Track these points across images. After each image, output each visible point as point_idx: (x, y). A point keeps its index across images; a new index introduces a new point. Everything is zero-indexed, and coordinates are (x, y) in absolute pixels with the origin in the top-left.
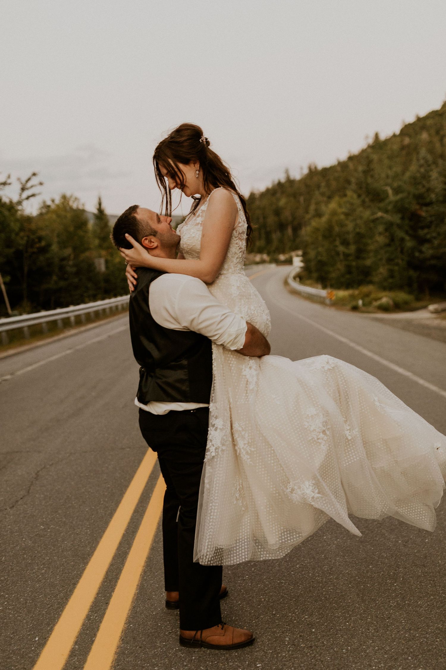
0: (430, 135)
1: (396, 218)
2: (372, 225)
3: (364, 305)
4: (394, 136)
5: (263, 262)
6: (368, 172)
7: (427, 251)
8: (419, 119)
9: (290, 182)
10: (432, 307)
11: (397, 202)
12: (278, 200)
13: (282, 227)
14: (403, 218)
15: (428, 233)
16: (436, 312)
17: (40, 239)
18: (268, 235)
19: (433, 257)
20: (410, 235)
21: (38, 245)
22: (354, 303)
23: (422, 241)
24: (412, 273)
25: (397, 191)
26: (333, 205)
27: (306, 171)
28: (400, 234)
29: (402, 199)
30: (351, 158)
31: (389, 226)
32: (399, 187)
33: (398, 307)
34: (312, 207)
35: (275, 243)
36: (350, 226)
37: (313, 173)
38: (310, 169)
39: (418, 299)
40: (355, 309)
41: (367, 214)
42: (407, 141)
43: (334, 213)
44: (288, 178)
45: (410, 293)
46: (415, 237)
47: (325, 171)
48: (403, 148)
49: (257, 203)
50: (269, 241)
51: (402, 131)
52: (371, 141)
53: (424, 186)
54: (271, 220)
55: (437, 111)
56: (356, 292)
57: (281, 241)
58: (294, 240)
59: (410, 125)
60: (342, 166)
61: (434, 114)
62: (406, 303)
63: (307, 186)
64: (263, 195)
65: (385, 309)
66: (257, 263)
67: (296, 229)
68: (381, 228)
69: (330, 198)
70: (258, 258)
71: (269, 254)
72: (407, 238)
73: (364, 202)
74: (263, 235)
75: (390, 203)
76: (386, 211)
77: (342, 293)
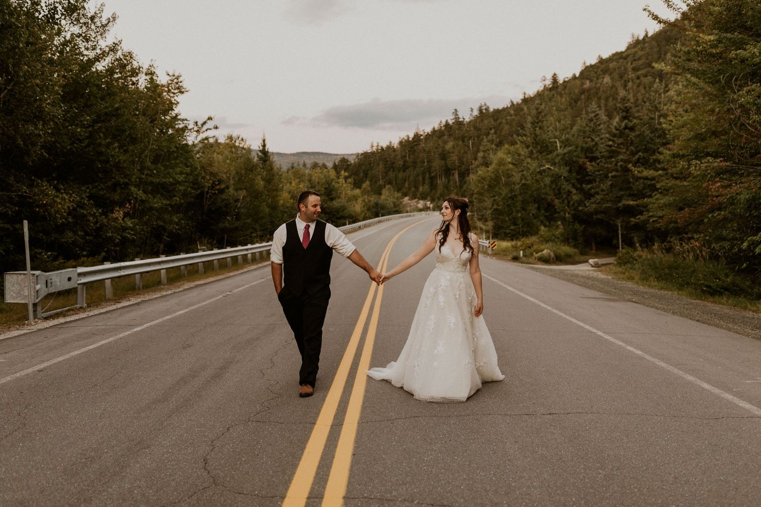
0: (612, 79)
1: (564, 171)
2: (539, 176)
3: (524, 256)
4: (574, 78)
5: (426, 209)
6: (538, 122)
7: (590, 206)
8: (602, 61)
9: (459, 123)
10: (591, 261)
11: (564, 154)
12: (445, 143)
13: (448, 172)
14: (570, 171)
15: (591, 188)
16: (596, 265)
17: (220, 181)
18: (432, 179)
19: (597, 212)
20: (577, 189)
21: (218, 187)
22: (515, 254)
23: (588, 196)
24: (577, 226)
25: (566, 143)
26: (501, 154)
27: (476, 113)
28: (567, 187)
29: (569, 152)
30: (526, 101)
31: (556, 178)
32: (567, 140)
33: (559, 259)
34: (480, 154)
35: (440, 189)
36: (517, 177)
37: (484, 113)
38: (481, 110)
39: (582, 254)
40: (516, 259)
41: (533, 165)
42: (587, 84)
43: (501, 163)
44: (457, 118)
45: (575, 246)
46: (581, 190)
47: (497, 112)
48: (583, 92)
49: (422, 145)
50: (433, 186)
51: (582, 73)
52: (548, 82)
53: (593, 140)
54: (437, 164)
55: (622, 53)
56: (519, 243)
57: (446, 187)
58: (461, 187)
59: (591, 66)
60: (516, 108)
61: (618, 56)
62: (569, 256)
63: (475, 128)
64: (428, 137)
65: (545, 260)
66: (421, 210)
67: (464, 175)
68: (547, 180)
69: (500, 144)
70: (421, 204)
71: (432, 201)
72: (574, 191)
73: (531, 153)
74: (427, 181)
75: (557, 155)
76: (554, 164)
77: (505, 244)
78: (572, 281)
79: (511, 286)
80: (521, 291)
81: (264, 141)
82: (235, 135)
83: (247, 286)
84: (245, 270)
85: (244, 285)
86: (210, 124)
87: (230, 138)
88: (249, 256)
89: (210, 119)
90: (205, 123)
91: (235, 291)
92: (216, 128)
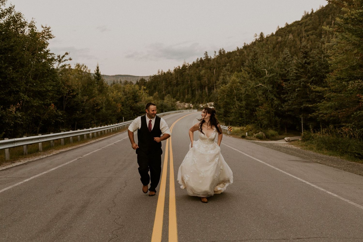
0: (294, 36)
1: (269, 87)
2: (255, 90)
3: (248, 135)
4: (272, 35)
5: (189, 108)
6: (255, 59)
7: (285, 107)
8: (288, 26)
9: (208, 60)
10: (286, 138)
11: (270, 78)
12: (200, 71)
13: (202, 87)
14: (273, 87)
15: (286, 97)
16: (289, 141)
17: (73, 91)
18: (193, 91)
19: (289, 110)
20: (277, 98)
21: (72, 94)
22: (243, 134)
23: (284, 101)
24: (277, 118)
25: (270, 72)
26: (233, 77)
27: (217, 54)
28: (271, 96)
29: (273, 77)
30: (245, 47)
31: (265, 91)
32: (272, 69)
33: (268, 138)
34: (221, 77)
35: (197, 97)
36: (243, 90)
37: (222, 54)
38: (220, 52)
39: (280, 134)
40: (243, 137)
41: (252, 84)
42: (280, 39)
43: (234, 82)
44: (207, 57)
45: (276, 130)
46: (280, 98)
47: (229, 53)
48: (277, 43)
49: (187, 72)
50: (193, 95)
51: (277, 32)
52: (258, 37)
53: (286, 70)
54: (195, 83)
55: (299, 21)
56: (245, 128)
57: (201, 96)
58: (209, 96)
59: (282, 29)
60: (240, 52)
61: (297, 23)
62: (273, 136)
63: (218, 63)
64: (191, 67)
65: (261, 138)
66: (187, 109)
67: (210, 89)
68: (260, 92)
69: (232, 72)
70: (186, 105)
71: (193, 103)
72: (275, 99)
73: (251, 77)
74: (190, 92)
75: (266, 78)
76: (264, 83)
77: (236, 128)
78: (279, 150)
79: (246, 153)
80: (253, 156)
81: (98, 67)
82: (81, 64)
83: (91, 153)
84: (89, 143)
85: (89, 152)
86: (67, 57)
87: (78, 65)
88: (91, 134)
89: (67, 54)
90: (64, 56)
91: (84, 156)
92: (71, 59)
